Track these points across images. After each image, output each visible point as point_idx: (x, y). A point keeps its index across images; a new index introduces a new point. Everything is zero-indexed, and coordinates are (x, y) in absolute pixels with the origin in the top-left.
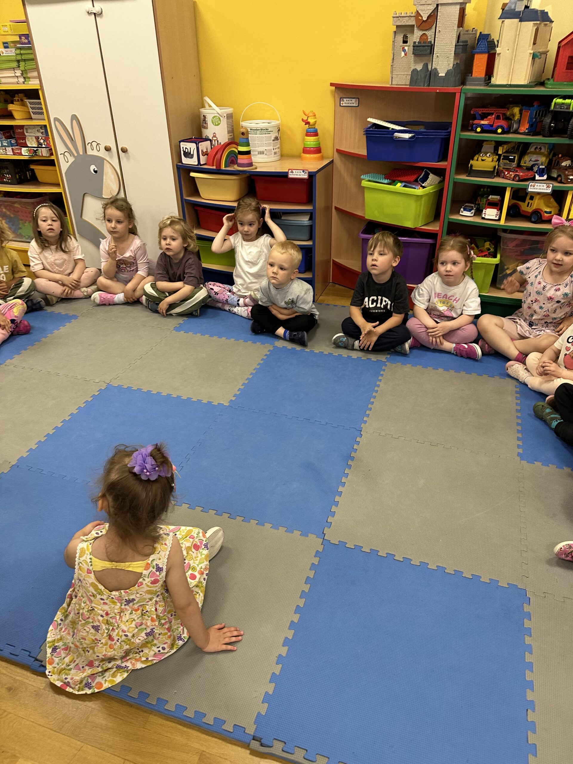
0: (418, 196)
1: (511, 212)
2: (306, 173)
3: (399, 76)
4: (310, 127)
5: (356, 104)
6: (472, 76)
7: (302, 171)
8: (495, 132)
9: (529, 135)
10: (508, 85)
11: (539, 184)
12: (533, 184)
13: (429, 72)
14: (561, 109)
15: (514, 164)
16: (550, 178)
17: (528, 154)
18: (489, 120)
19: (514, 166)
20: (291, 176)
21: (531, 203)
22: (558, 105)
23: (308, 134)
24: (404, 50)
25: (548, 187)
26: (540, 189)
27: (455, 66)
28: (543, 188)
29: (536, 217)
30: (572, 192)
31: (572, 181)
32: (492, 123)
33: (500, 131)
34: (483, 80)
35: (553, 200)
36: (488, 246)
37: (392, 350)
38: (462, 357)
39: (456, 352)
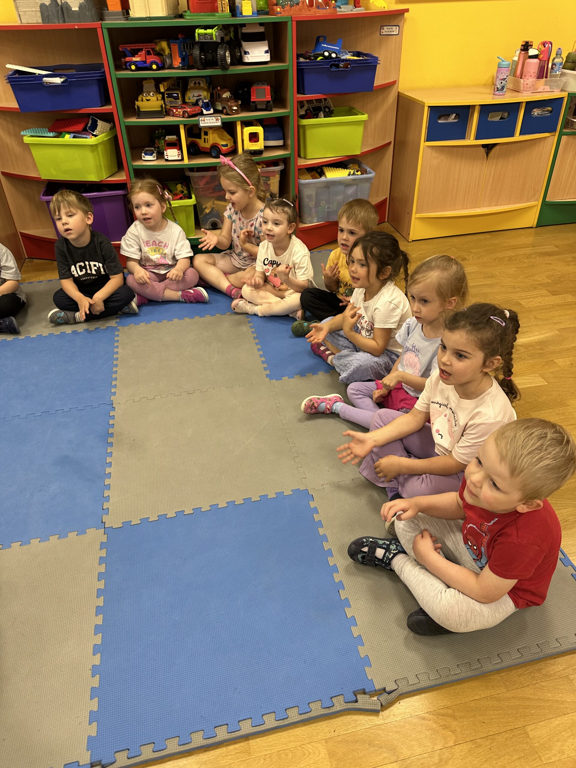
0: (92, 145)
1: (192, 151)
3: (27, 13)
6: (108, 10)
8: (151, 69)
9: (184, 69)
10: (148, 17)
11: (208, 118)
12: (202, 118)
13: (59, 7)
14: (206, 39)
15: (180, 102)
16: (216, 112)
17: (190, 89)
18: (140, 56)
19: (180, 103)
21: (207, 139)
22: (201, 35)
25: (217, 120)
26: (211, 123)
28: (212, 121)
29: (216, 152)
30: (239, 122)
31: (237, 112)
32: (144, 60)
33: (154, 67)
34: (121, 14)
35: (225, 133)
36: (181, 189)
37: (120, 313)
38: (191, 302)
39: (185, 300)
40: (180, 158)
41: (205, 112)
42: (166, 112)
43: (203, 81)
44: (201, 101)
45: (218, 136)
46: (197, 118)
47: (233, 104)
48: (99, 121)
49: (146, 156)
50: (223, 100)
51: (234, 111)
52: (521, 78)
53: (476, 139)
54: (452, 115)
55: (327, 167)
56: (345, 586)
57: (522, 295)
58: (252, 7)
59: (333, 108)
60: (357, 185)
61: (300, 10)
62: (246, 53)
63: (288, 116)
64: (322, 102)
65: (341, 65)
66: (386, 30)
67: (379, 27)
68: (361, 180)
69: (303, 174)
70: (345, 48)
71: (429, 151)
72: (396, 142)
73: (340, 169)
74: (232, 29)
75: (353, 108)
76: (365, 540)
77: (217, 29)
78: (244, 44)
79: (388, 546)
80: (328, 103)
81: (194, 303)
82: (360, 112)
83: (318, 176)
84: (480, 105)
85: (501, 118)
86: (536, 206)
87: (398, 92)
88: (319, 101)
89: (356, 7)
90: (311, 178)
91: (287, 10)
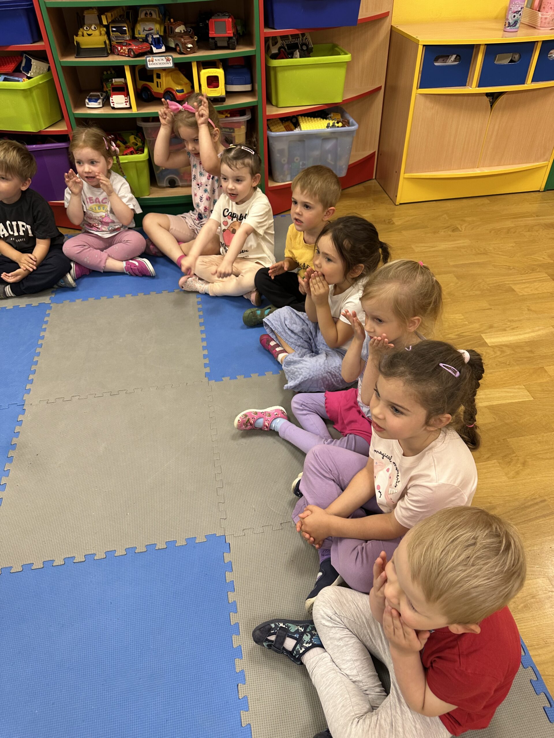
0: (25, 91)
1: (144, 96)
11: (157, 58)
12: (151, 58)
16: (169, 49)
17: (140, 21)
19: (128, 38)
21: (160, 82)
25: (168, 60)
26: (160, 64)
28: (163, 62)
30: (195, 63)
31: (193, 51)
35: (182, 76)
36: (134, 141)
37: (56, 286)
38: (137, 275)
39: (129, 272)
40: (128, 106)
41: (155, 50)
42: (111, 50)
43: (155, 11)
44: (150, 36)
45: (173, 81)
46: (143, 58)
47: (188, 41)
48: (33, 60)
49: (90, 103)
50: (175, 36)
51: (189, 50)
52: (539, 11)
53: (478, 87)
54: (452, 56)
55: (303, 117)
56: (247, 679)
57: (517, 279)
59: (311, 46)
60: (337, 138)
63: (254, 56)
64: (299, 38)
68: (341, 133)
69: (276, 124)
71: (422, 100)
72: (387, 87)
73: (319, 119)
75: (336, 46)
76: (273, 625)
79: (301, 637)
80: (306, 39)
81: (140, 276)
82: (344, 52)
83: (292, 126)
84: (486, 44)
85: (511, 61)
86: (546, 166)
87: (392, 26)
88: (295, 36)
90: (284, 129)
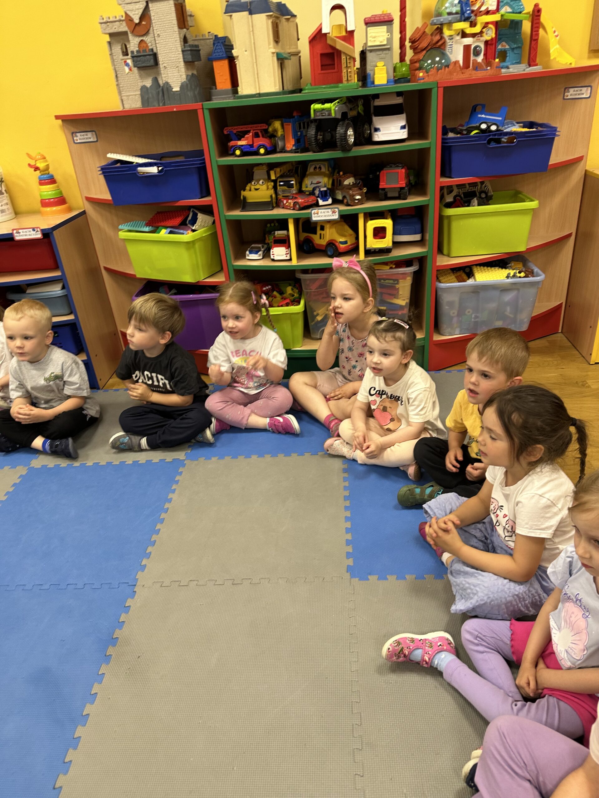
0: (188, 243)
1: (305, 248)
2: (37, 231)
3: (131, 97)
4: (42, 173)
5: (93, 138)
6: (216, 89)
7: (31, 230)
8: (257, 153)
9: (297, 152)
10: (257, 94)
11: (323, 211)
12: (316, 211)
13: (161, 89)
14: (323, 116)
15: (294, 190)
16: (336, 201)
17: (309, 175)
18: (247, 139)
19: (294, 192)
20: (18, 237)
21: (324, 234)
22: (318, 112)
23: (42, 182)
24: (127, 65)
25: (334, 212)
26: (325, 216)
27: (189, 77)
28: (328, 214)
29: (332, 250)
30: (362, 214)
31: (361, 202)
32: (251, 143)
33: (262, 151)
34: (231, 92)
35: (347, 227)
36: (291, 292)
37: (193, 441)
38: (280, 433)
39: (272, 429)
40: (288, 258)
41: (321, 202)
42: (276, 203)
43: (324, 165)
44: (318, 189)
45: (337, 231)
46: (308, 211)
47: (357, 192)
48: (199, 214)
49: (250, 255)
50: (344, 188)
51: (357, 201)
55: (478, 267)
58: (387, 73)
59: (491, 193)
60: (518, 290)
61: (451, 73)
62: (377, 130)
63: (428, 205)
64: (478, 186)
65: (503, 140)
66: (571, 93)
67: (563, 90)
68: (524, 284)
69: (446, 275)
70: (510, 118)
72: (579, 235)
73: (497, 268)
74: (360, 103)
75: (520, 193)
77: (338, 102)
78: (375, 119)
80: (485, 187)
81: (283, 434)
82: (529, 198)
83: (465, 277)
87: (586, 171)
88: (474, 184)
89: (530, 66)
90: (455, 279)
91: (432, 75)
